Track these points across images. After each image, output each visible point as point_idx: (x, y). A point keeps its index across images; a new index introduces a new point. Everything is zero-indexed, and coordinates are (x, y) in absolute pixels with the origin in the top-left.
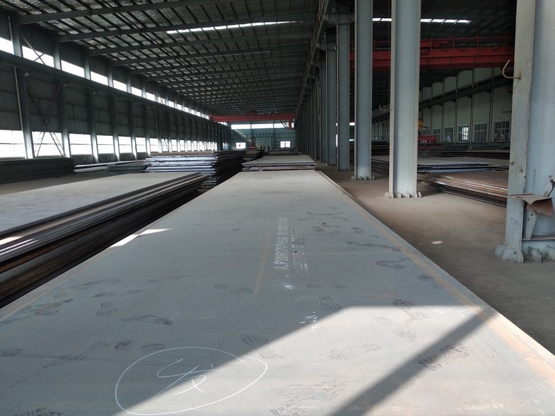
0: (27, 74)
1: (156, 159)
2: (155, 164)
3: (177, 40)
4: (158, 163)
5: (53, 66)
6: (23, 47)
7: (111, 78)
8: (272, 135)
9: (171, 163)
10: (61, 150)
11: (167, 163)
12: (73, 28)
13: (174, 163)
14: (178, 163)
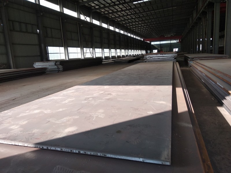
0: (82, 25)
1: (149, 56)
2: (148, 58)
3: (137, 6)
4: (150, 58)
5: (89, 21)
6: (81, 15)
7: (109, 25)
8: (169, 46)
9: (155, 58)
10: (92, 55)
11: (154, 58)
12: (97, 5)
13: (157, 58)
14: (159, 58)
